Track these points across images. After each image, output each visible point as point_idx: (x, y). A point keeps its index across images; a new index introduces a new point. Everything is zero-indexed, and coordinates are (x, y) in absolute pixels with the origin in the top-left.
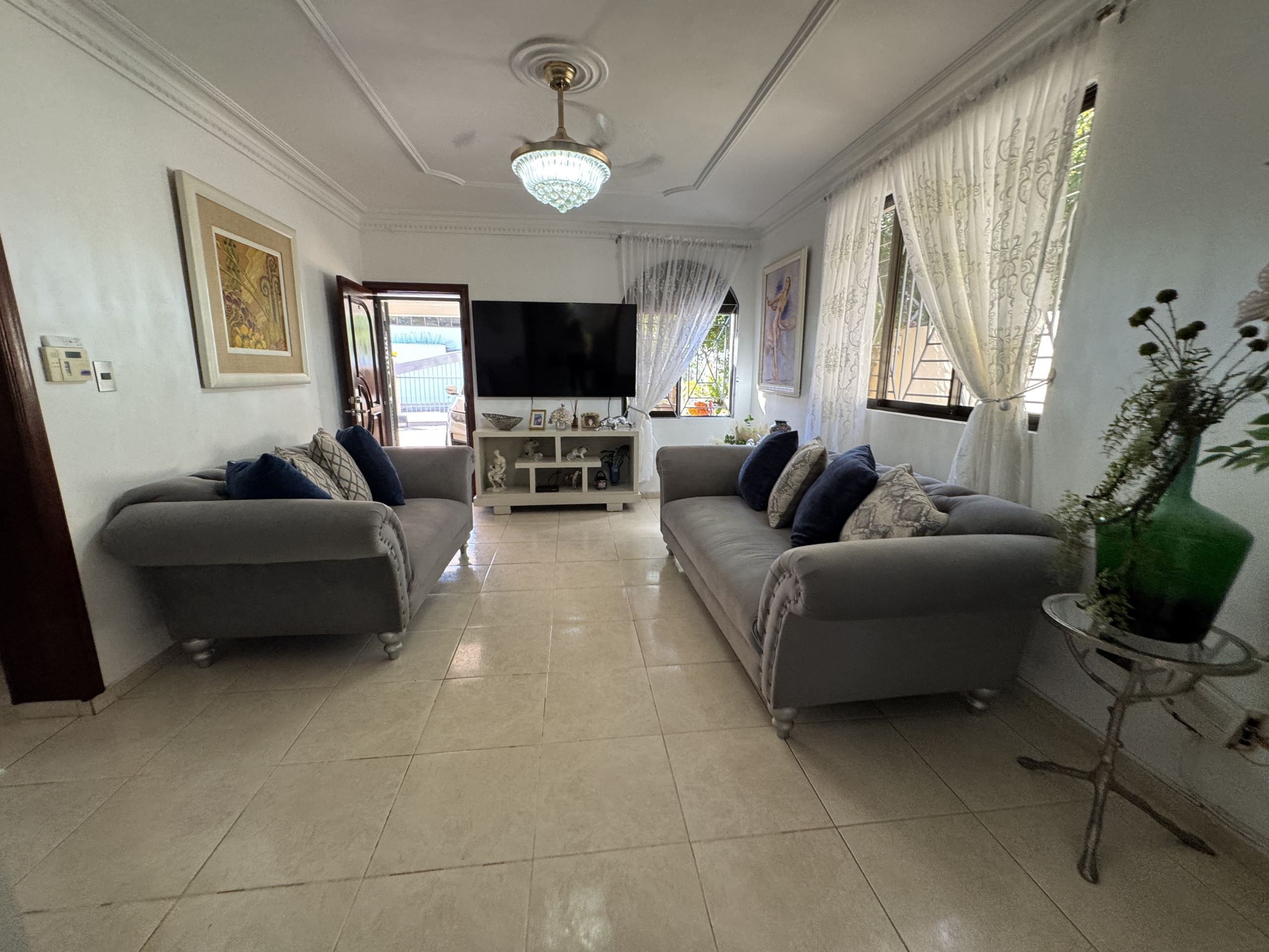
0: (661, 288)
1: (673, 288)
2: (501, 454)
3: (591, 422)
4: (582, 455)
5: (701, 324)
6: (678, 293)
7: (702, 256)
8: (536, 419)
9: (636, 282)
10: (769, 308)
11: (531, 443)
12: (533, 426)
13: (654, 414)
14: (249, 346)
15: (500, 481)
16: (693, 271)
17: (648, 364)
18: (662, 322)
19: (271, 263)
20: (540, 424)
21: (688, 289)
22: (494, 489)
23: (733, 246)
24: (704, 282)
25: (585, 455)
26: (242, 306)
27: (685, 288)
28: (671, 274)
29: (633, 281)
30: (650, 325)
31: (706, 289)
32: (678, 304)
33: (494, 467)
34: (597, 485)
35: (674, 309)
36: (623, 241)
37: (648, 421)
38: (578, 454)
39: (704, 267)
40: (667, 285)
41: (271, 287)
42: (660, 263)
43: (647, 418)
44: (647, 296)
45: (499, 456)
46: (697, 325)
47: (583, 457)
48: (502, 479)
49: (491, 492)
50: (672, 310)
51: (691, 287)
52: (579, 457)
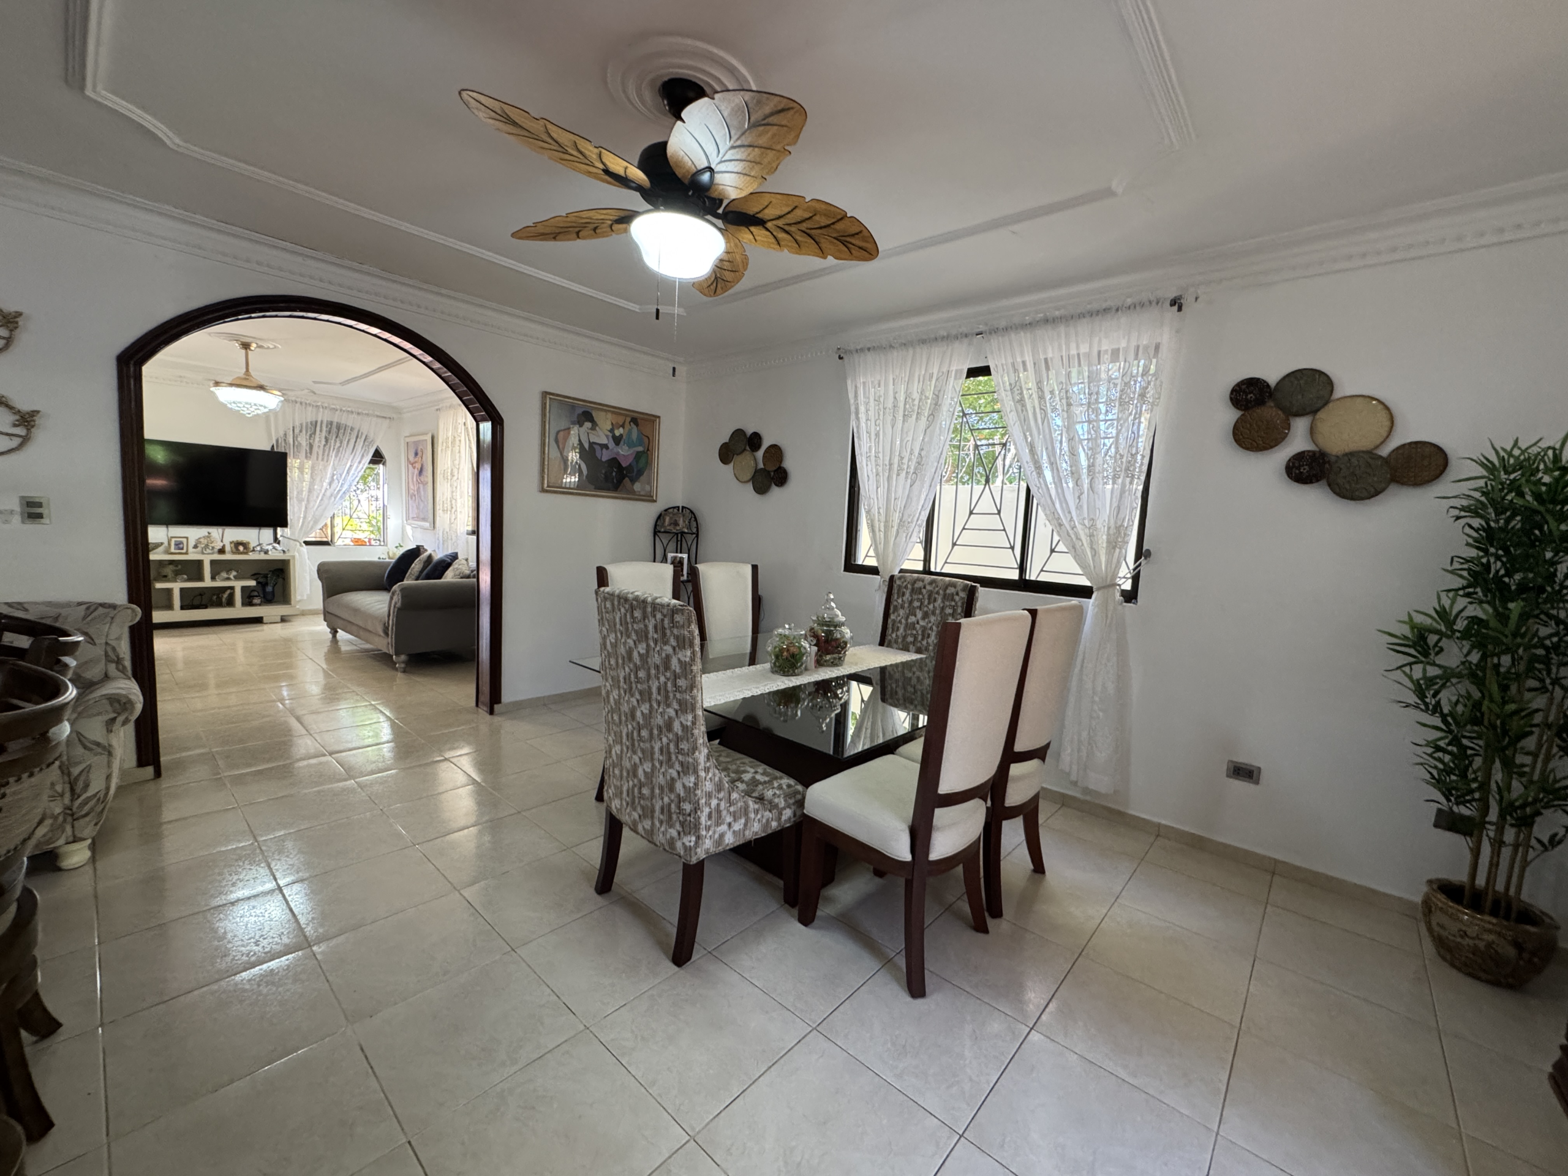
0: (311, 441)
1: (323, 442)
3: (241, 548)
4: (231, 577)
5: (352, 472)
6: (328, 446)
7: (349, 420)
8: (177, 545)
9: (285, 435)
10: (410, 466)
11: (174, 565)
12: (173, 550)
13: (307, 543)
16: (342, 431)
17: (300, 501)
18: (313, 468)
20: (182, 549)
21: (338, 444)
23: (378, 416)
24: (353, 441)
25: (235, 577)
27: (335, 441)
28: (321, 431)
29: (281, 433)
30: (301, 469)
31: (354, 446)
32: (328, 455)
34: (251, 602)
35: (325, 457)
37: (302, 548)
38: (229, 575)
39: (352, 429)
40: (317, 439)
42: (309, 420)
43: (301, 545)
44: (297, 446)
46: (348, 472)
50: (323, 460)
51: (341, 443)
52: (229, 578)
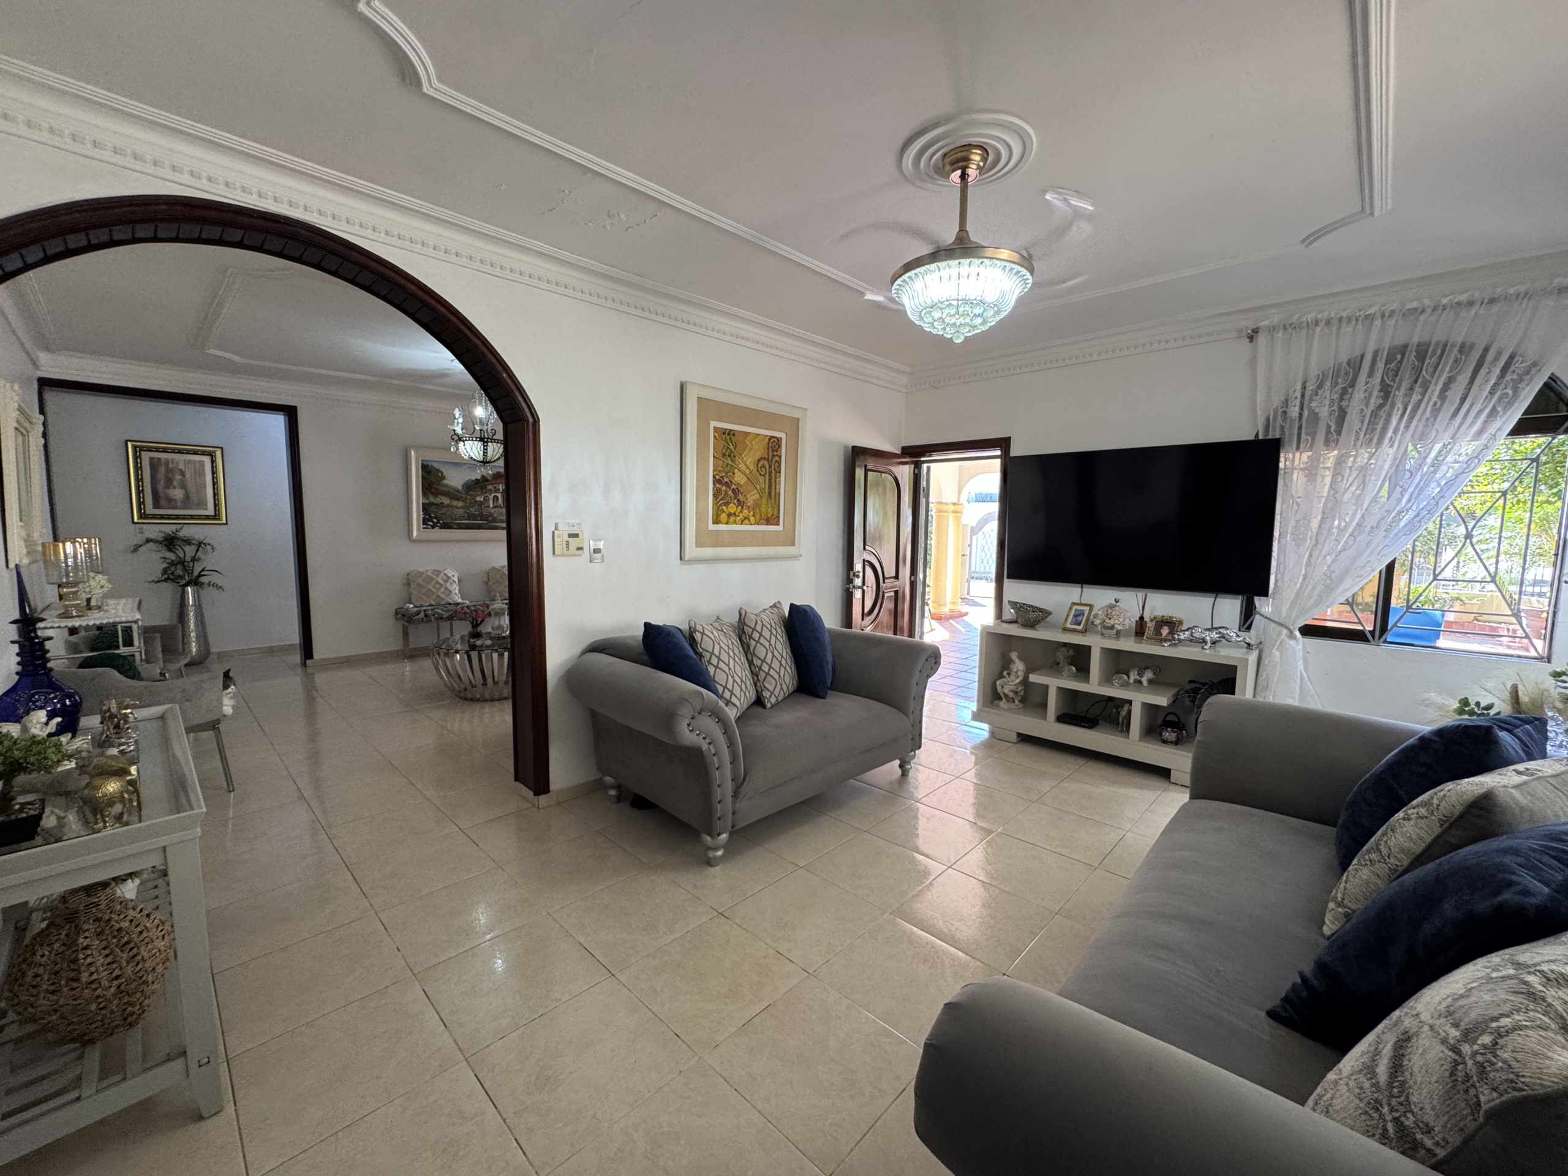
0: (1344, 403)
1: (1375, 400)
2: (1020, 658)
3: (1165, 631)
4: (1144, 680)
6: (1387, 405)
8: (1075, 616)
9: (1286, 401)
11: (1064, 649)
12: (1068, 626)
13: (1309, 631)
14: (735, 522)
15: (1011, 695)
16: (1431, 361)
17: (1299, 541)
18: (1340, 462)
19: (774, 445)
20: (1079, 624)
22: (1003, 704)
24: (1463, 380)
25: (1150, 682)
26: (734, 487)
28: (1371, 374)
29: (1277, 401)
30: (1311, 472)
32: (1386, 427)
33: (1009, 674)
34: (1161, 735)
36: (1261, 339)
37: (1292, 642)
38: (1138, 678)
39: (1466, 347)
40: (1359, 396)
41: (770, 467)
42: (1344, 358)
43: (1291, 635)
44: (1308, 420)
45: (1017, 661)
47: (1145, 683)
48: (1016, 693)
49: (998, 706)
52: (1140, 682)
